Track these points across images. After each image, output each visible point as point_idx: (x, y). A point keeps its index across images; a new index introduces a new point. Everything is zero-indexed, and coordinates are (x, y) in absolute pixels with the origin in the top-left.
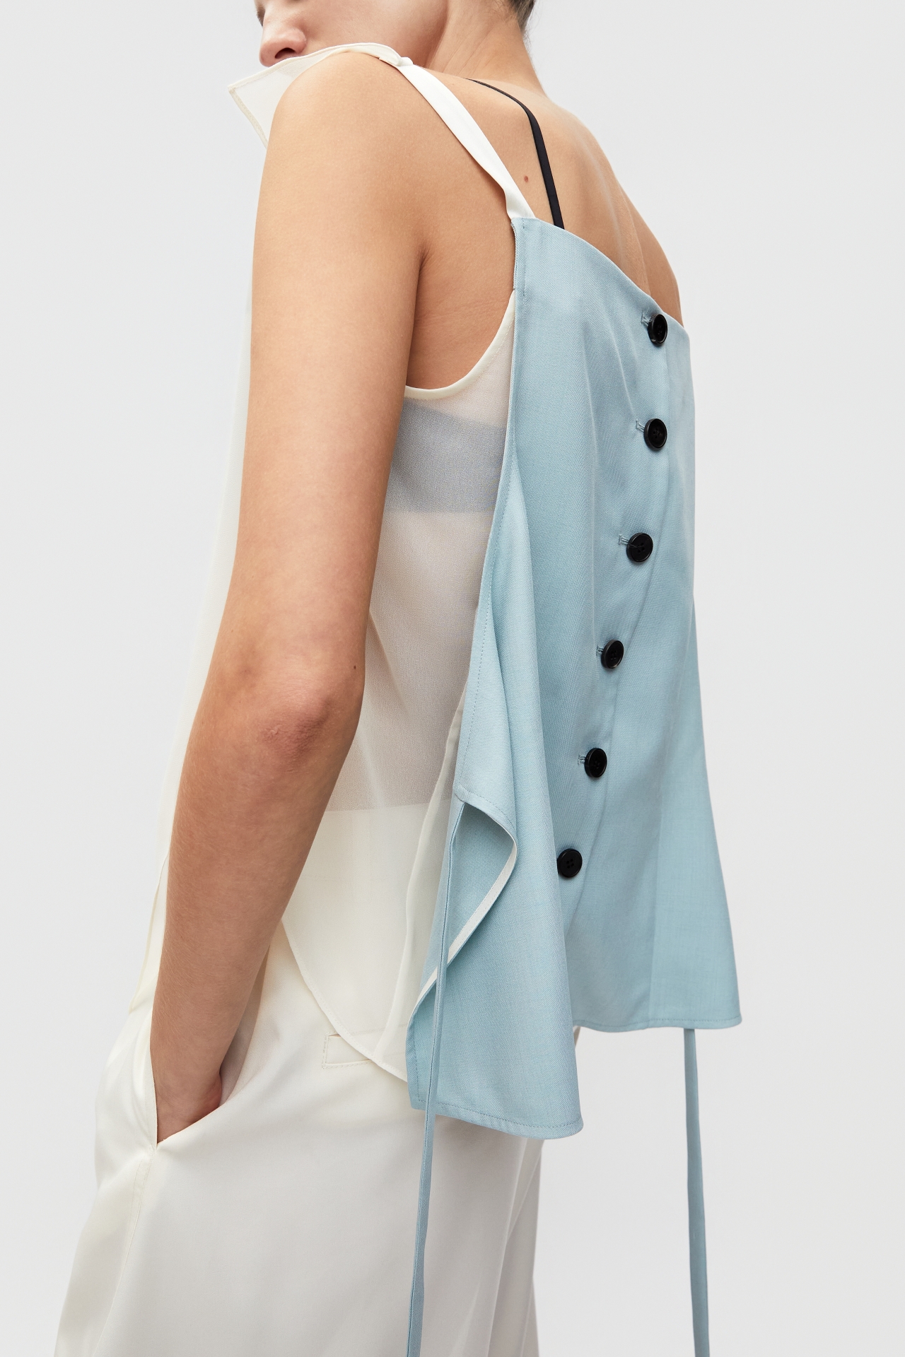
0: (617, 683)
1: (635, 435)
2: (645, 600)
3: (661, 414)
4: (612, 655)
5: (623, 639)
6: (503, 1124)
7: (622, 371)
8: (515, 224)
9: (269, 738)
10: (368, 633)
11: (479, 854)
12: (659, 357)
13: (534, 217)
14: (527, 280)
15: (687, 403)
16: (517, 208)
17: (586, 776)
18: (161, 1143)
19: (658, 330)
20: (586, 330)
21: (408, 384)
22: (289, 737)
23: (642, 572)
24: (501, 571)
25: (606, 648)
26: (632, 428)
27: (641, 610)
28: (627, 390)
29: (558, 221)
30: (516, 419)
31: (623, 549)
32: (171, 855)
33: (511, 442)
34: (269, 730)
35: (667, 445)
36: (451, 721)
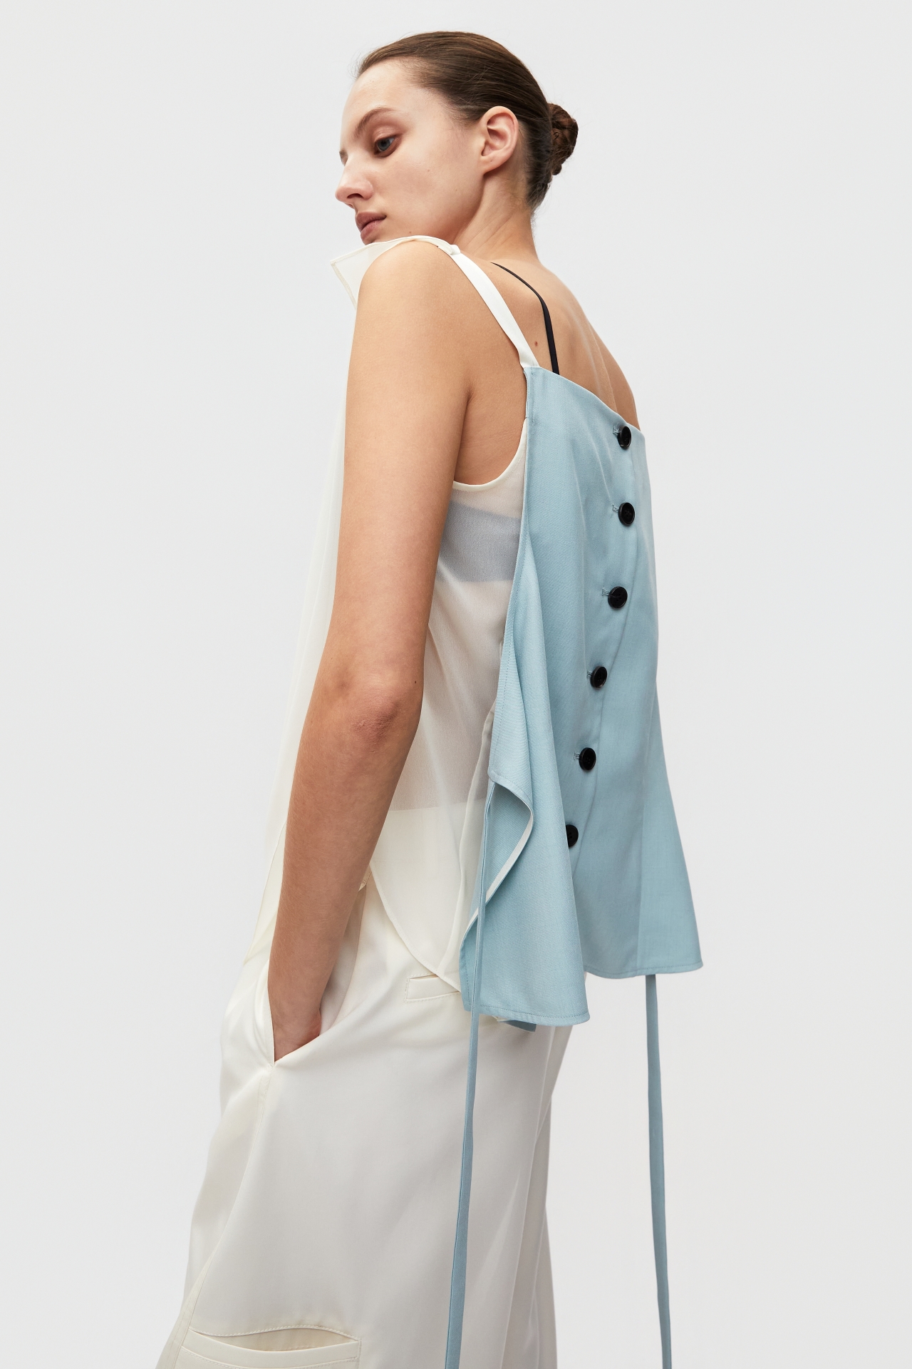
0: (603, 699)
1: (612, 515)
2: (622, 636)
3: (629, 499)
4: (599, 678)
5: (607, 666)
6: (529, 1017)
7: (602, 471)
8: (527, 372)
9: (358, 729)
10: (427, 642)
11: (506, 822)
12: (626, 457)
13: (539, 366)
14: (535, 411)
15: (646, 488)
16: (527, 361)
17: (580, 769)
18: (277, 1062)
19: (624, 438)
20: (573, 444)
21: (456, 479)
22: (372, 728)
23: (620, 615)
24: (520, 617)
25: (594, 672)
26: (610, 510)
27: (620, 643)
28: (605, 483)
29: (555, 369)
30: (529, 509)
31: (606, 599)
32: (288, 822)
33: (525, 525)
34: (358, 723)
35: (635, 522)
36: (485, 718)
